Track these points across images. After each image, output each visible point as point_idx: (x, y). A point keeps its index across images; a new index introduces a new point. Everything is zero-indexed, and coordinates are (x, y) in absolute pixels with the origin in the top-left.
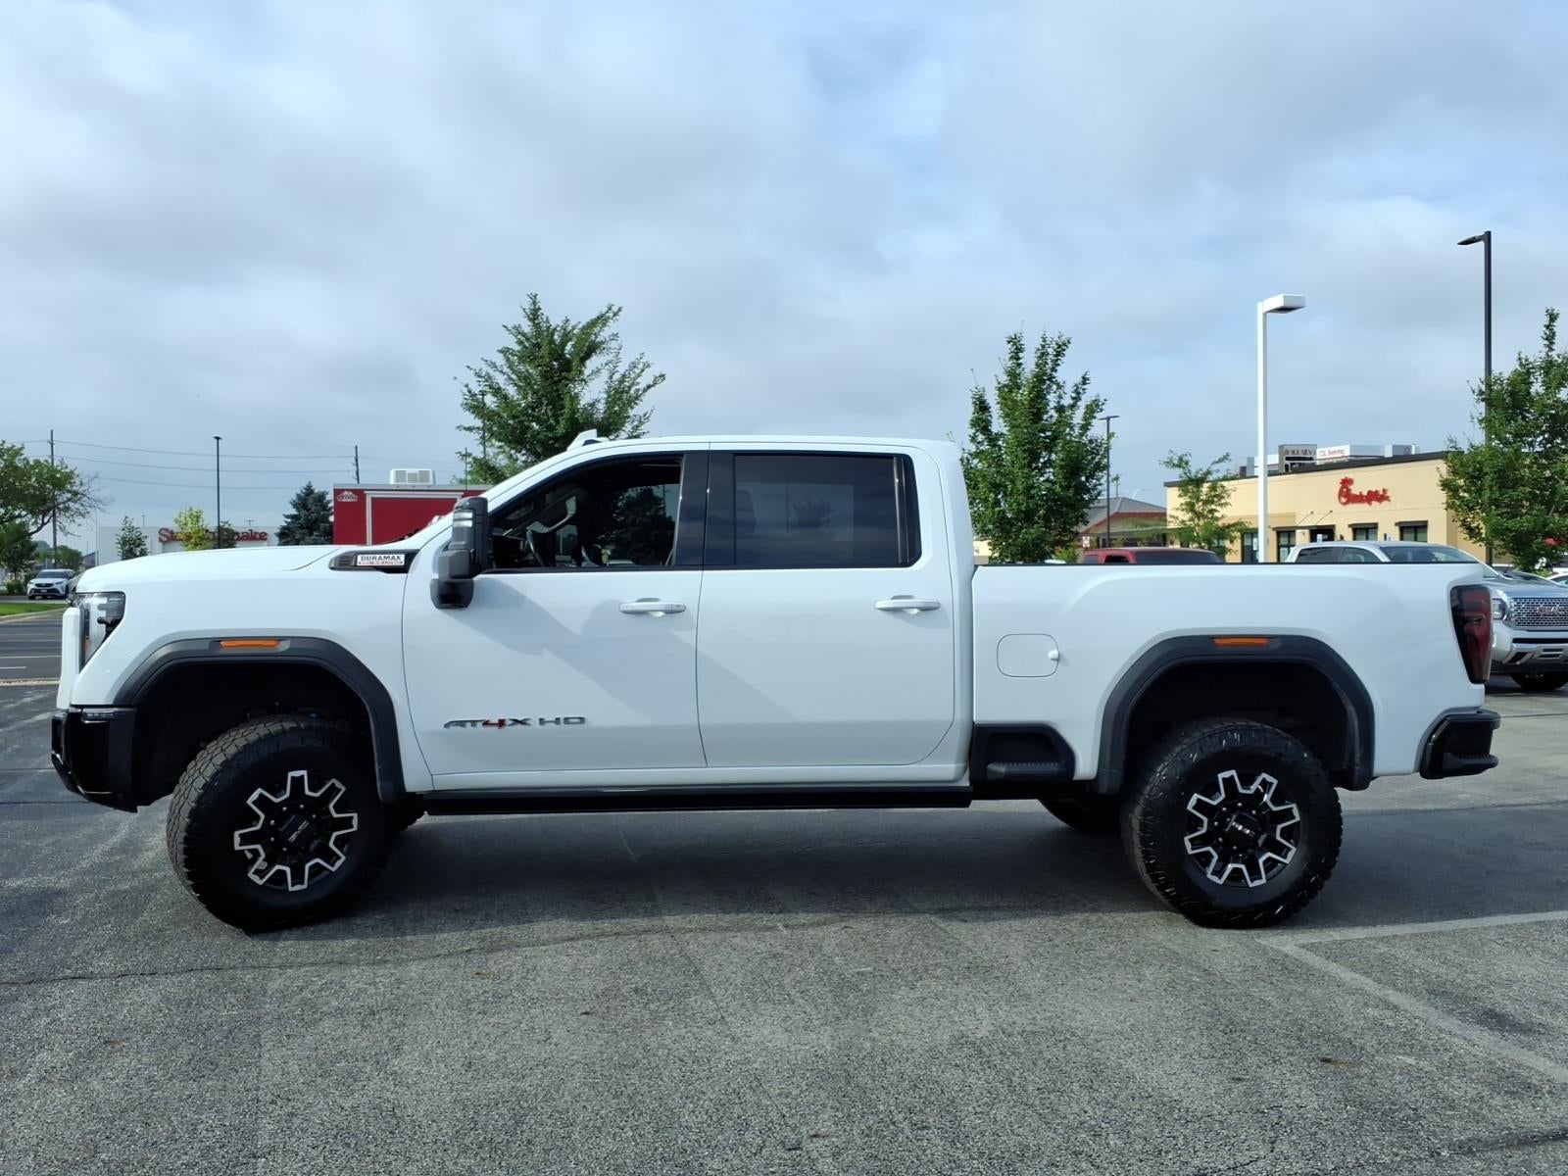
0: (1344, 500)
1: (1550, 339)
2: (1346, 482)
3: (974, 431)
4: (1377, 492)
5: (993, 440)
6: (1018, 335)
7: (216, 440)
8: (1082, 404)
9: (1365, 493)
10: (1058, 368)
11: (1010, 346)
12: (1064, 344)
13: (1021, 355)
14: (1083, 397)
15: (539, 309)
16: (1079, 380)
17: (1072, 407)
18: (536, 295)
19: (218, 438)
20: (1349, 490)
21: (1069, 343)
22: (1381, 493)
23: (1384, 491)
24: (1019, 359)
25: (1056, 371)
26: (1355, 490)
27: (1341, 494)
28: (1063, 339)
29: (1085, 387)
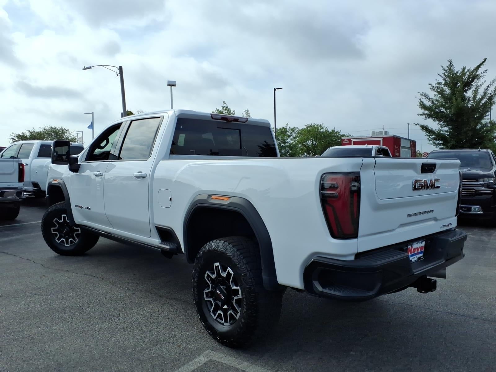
7: (408, 125)
15: (453, 65)
18: (451, 60)
19: (409, 124)
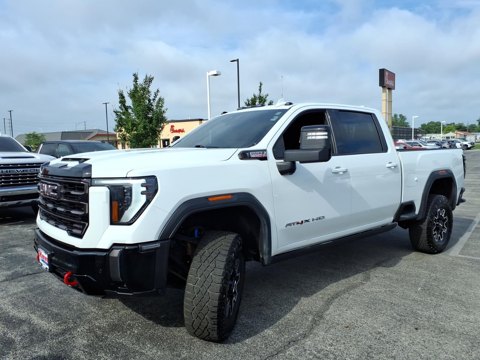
0: (172, 132)
1: (260, 90)
2: (172, 126)
3: (120, 104)
4: (181, 129)
5: (126, 108)
6: (136, 73)
8: (157, 99)
9: (178, 130)
10: (150, 86)
11: (134, 77)
12: (152, 79)
13: (137, 81)
14: (157, 96)
16: (156, 91)
17: (154, 100)
20: (173, 129)
21: (153, 78)
22: (182, 130)
23: (183, 129)
24: (137, 82)
25: (149, 87)
26: (175, 129)
27: (171, 130)
28: (151, 77)
29: (158, 93)
